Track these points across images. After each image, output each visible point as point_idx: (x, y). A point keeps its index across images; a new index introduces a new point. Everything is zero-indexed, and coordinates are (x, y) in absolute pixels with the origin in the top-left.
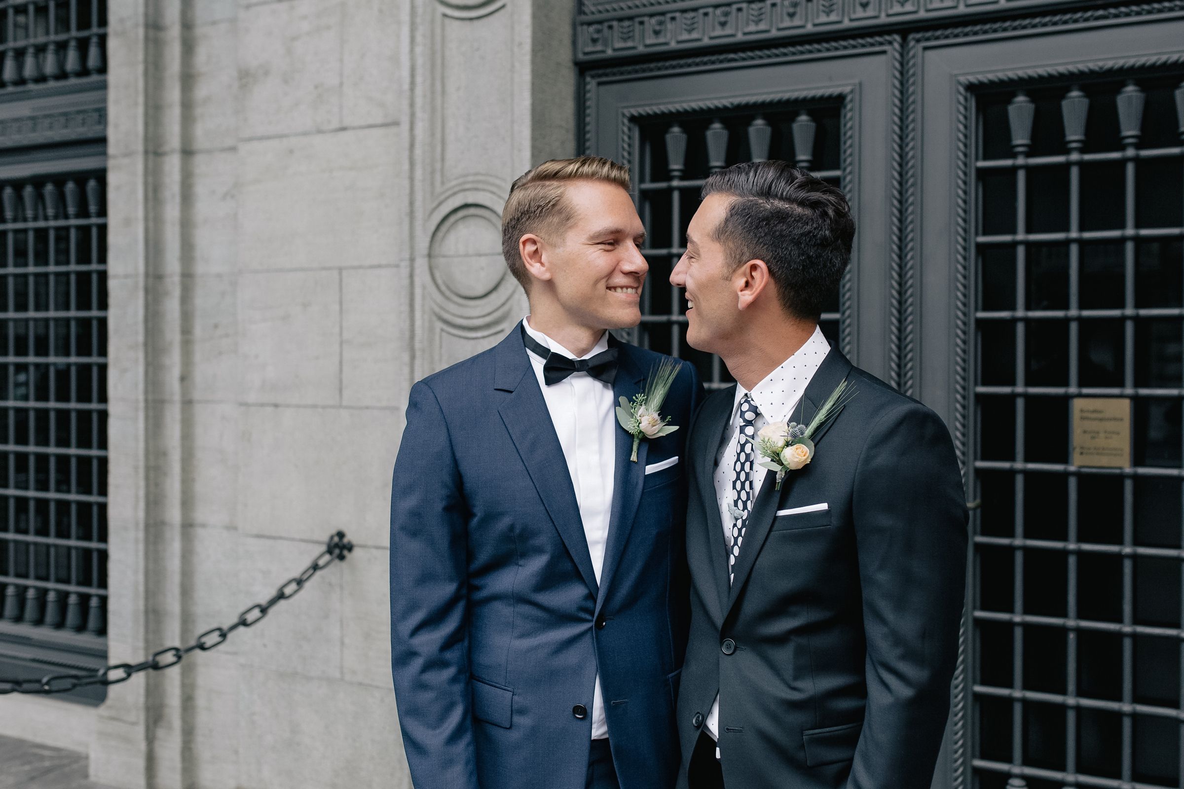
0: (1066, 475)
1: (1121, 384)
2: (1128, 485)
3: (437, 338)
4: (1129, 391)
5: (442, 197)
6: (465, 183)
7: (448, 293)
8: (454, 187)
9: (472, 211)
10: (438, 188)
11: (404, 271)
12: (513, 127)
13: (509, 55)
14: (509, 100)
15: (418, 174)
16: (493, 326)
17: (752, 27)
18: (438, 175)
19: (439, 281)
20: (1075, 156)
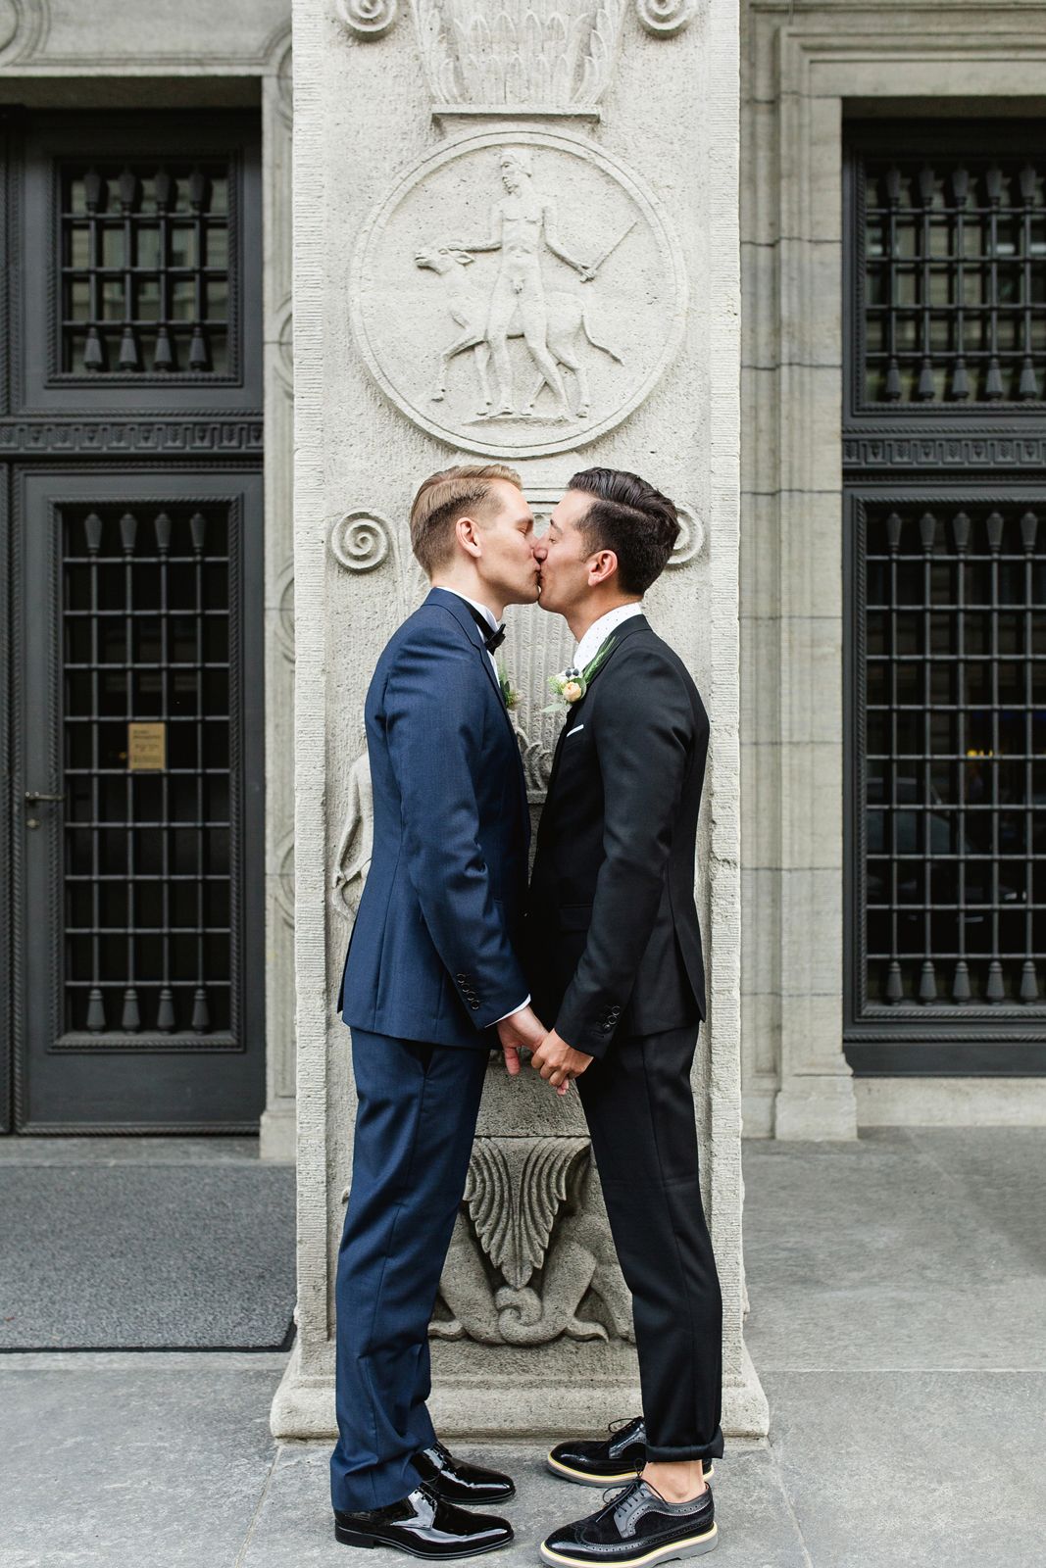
0: (126, 775)
1: (160, 714)
4: (164, 718)
20: (129, 559)
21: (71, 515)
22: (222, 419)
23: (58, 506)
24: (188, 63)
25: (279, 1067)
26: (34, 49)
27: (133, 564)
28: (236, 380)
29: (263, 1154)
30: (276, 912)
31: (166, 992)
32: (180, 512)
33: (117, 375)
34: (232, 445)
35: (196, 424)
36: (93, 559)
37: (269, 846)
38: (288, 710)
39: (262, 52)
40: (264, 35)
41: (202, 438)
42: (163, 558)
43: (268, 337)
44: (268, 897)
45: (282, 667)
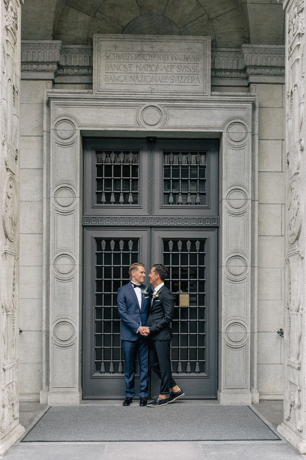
0: (179, 307)
1: (187, 292)
2: (189, 309)
3: (55, 282)
4: (189, 293)
5: (57, 252)
6: (63, 249)
7: (58, 272)
8: (60, 250)
9: (64, 255)
10: (56, 250)
11: (44, 267)
12: (75, 239)
13: (74, 224)
14: (74, 233)
15: (51, 247)
16: (70, 280)
17: (122, 223)
18: (56, 247)
19: (56, 270)
20: (180, 252)
21: (166, 241)
22: (206, 217)
23: (163, 239)
24: (204, 128)
25: (225, 381)
26: (165, 124)
27: (181, 254)
28: (209, 207)
29: (221, 403)
30: (224, 342)
31: (197, 363)
32: (193, 241)
33: (177, 205)
34: (208, 224)
35: (199, 218)
36: (171, 252)
37: (223, 325)
38: (227, 291)
39: (222, 126)
40: (223, 122)
41: (201, 222)
42: (189, 252)
43: (223, 198)
44: (222, 338)
45: (226, 281)
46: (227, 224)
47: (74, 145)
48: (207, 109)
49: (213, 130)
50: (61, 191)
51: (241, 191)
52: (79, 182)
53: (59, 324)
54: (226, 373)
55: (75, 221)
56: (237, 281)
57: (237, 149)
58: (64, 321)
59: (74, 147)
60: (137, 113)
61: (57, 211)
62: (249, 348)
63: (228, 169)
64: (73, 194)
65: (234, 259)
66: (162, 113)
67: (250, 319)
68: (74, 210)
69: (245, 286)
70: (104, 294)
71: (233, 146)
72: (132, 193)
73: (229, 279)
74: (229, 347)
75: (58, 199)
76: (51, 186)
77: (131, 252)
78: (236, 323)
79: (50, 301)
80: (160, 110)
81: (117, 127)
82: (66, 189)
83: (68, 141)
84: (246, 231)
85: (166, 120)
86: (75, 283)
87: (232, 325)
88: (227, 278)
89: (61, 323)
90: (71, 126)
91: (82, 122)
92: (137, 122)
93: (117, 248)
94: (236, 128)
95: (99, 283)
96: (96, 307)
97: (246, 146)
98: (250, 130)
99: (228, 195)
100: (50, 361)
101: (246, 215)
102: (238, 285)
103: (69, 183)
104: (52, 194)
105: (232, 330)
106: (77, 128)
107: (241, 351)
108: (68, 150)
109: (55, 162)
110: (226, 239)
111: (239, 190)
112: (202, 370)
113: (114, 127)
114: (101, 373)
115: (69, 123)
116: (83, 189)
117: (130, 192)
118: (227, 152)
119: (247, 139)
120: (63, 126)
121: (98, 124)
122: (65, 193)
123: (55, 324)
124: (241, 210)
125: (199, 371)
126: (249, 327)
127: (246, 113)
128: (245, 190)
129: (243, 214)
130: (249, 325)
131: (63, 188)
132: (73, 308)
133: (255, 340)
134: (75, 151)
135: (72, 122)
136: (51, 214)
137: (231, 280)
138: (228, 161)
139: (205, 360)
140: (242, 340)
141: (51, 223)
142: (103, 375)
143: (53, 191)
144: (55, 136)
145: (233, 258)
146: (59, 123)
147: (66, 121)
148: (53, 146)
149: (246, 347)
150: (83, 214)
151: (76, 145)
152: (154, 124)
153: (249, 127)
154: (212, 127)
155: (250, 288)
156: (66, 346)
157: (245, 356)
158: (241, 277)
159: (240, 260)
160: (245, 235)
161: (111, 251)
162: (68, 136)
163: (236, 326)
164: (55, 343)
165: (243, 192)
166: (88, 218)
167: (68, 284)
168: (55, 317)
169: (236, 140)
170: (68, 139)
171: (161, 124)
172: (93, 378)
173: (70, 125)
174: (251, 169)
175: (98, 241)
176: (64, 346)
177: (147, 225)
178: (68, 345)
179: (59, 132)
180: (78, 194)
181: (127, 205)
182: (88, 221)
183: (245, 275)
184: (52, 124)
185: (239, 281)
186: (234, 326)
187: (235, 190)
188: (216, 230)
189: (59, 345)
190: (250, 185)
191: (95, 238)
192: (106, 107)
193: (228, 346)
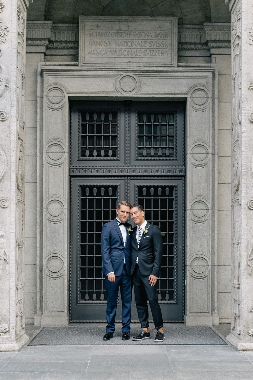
3: (47, 223)
5: (49, 198)
6: (53, 196)
7: (50, 215)
8: (51, 196)
9: (55, 201)
11: (38, 211)
12: (64, 187)
13: (63, 174)
14: (63, 182)
15: (44, 194)
16: (59, 221)
17: (103, 173)
18: (48, 194)
19: (48, 213)
20: (152, 198)
21: (140, 188)
22: (174, 168)
23: (137, 186)
24: (172, 94)
26: (139, 91)
27: (153, 199)
28: (177, 159)
29: (186, 325)
30: (189, 273)
31: (167, 292)
32: (163, 188)
33: (149, 158)
34: (176, 174)
35: (168, 169)
36: (144, 198)
37: (188, 259)
38: (192, 231)
39: (187, 92)
40: (188, 88)
41: (169, 172)
42: (160, 198)
43: (188, 152)
44: (188, 270)
45: (191, 222)
46: (191, 174)
47: (63, 108)
48: (174, 78)
49: (180, 95)
50: (52, 147)
51: (203, 147)
52: (67, 140)
53: (51, 258)
54: (191, 300)
55: (64, 172)
56: (200, 222)
57: (200, 111)
58: (55, 256)
59: (63, 110)
60: (115, 82)
61: (49, 163)
62: (211, 278)
63: (192, 128)
64: (62, 150)
65: (197, 204)
66: (136, 81)
67: (211, 254)
68: (63, 163)
69: (207, 226)
70: (88, 233)
71: (196, 109)
72: (111, 147)
73: (193, 220)
74: (194, 277)
75: (50, 154)
76: (44, 143)
77: (110, 197)
78: (199, 257)
79: (43, 239)
80: (134, 79)
81: (99, 93)
82: (57, 146)
83: (58, 105)
84: (207, 180)
85: (140, 87)
86: (64, 224)
87: (196, 259)
88: (192, 220)
89: (52, 258)
90: (61, 93)
91: (70, 89)
92: (116, 89)
93: (99, 194)
94: (199, 94)
95: (83, 224)
96: (81, 245)
97: (207, 108)
98: (210, 95)
99: (192, 150)
100: (43, 290)
101: (207, 167)
102: (201, 226)
103: (59, 141)
104: (45, 150)
105: (196, 263)
106: (65, 94)
107: (204, 281)
108: (58, 113)
109: (47, 123)
110: (190, 187)
111: (201, 146)
112: (171, 298)
113: (96, 93)
114: (86, 300)
115: (59, 90)
116: (70, 145)
117: (109, 147)
118: (191, 114)
119: (208, 103)
120: (55, 93)
121: (83, 91)
122: (56, 149)
123: (48, 259)
124: (203, 162)
125: (169, 298)
126: (210, 261)
127: (207, 81)
128: (206, 146)
129: (205, 165)
130: (211, 259)
131: (54, 145)
132: (62, 246)
133: (216, 272)
134: (64, 114)
135: (61, 90)
136: (44, 166)
137: (195, 221)
138: (192, 121)
139: (174, 290)
140: (205, 272)
141: (44, 174)
142: (87, 302)
143: (45, 147)
144: (47, 101)
145: (197, 202)
146: (50, 90)
147: (56, 88)
148: (46, 109)
149: (208, 278)
150: (70, 166)
151: (65, 108)
152: (130, 90)
153: (210, 93)
154: (178, 93)
155: (211, 228)
156: (56, 277)
157: (207, 285)
158: (203, 219)
159: (203, 204)
160: (206, 183)
161: (94, 197)
162: (58, 101)
163: (199, 260)
164: (48, 274)
165: (205, 148)
166: (75, 169)
167: (58, 225)
168: (47, 252)
169: (199, 104)
170: (58, 103)
171: (135, 91)
172: (78, 305)
173: (59, 92)
174: (211, 128)
175: (83, 188)
176: (55, 277)
177: (124, 174)
178: (59, 276)
179: (50, 98)
180: (66, 150)
181: (107, 158)
182: (74, 172)
183: (207, 217)
184: (44, 91)
185: (202, 222)
186: (198, 260)
187: (198, 146)
188: (183, 179)
189: (51, 276)
190: (211, 142)
191: (80, 186)
192: (90, 77)
193: (192, 277)
